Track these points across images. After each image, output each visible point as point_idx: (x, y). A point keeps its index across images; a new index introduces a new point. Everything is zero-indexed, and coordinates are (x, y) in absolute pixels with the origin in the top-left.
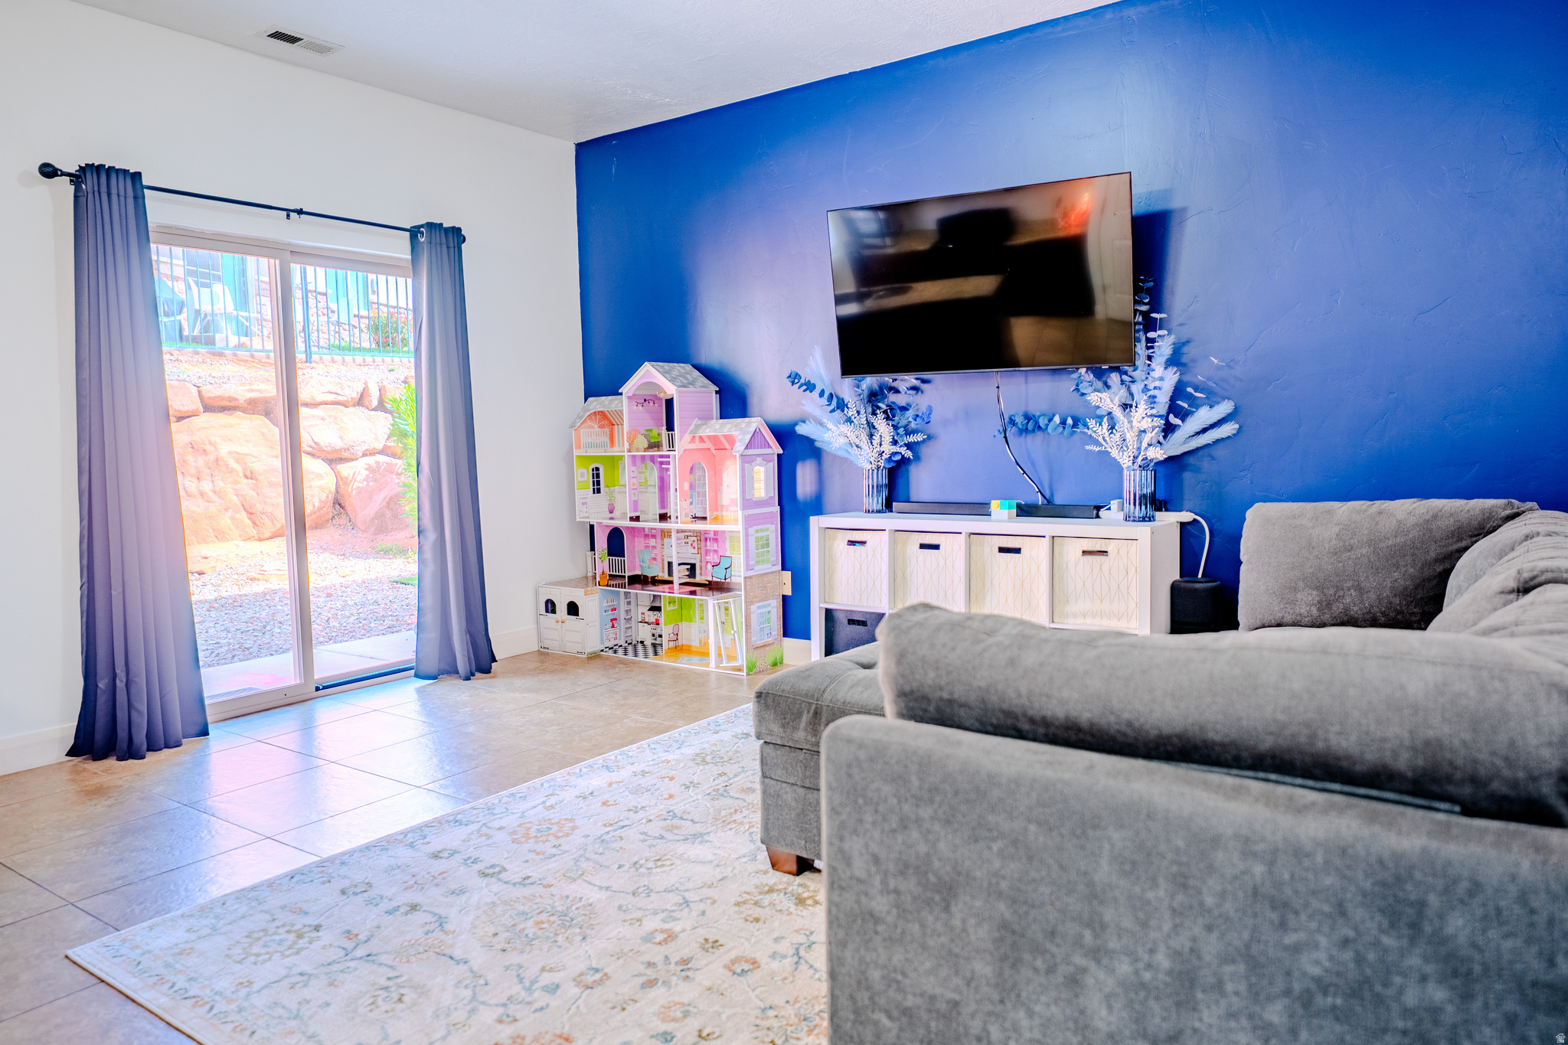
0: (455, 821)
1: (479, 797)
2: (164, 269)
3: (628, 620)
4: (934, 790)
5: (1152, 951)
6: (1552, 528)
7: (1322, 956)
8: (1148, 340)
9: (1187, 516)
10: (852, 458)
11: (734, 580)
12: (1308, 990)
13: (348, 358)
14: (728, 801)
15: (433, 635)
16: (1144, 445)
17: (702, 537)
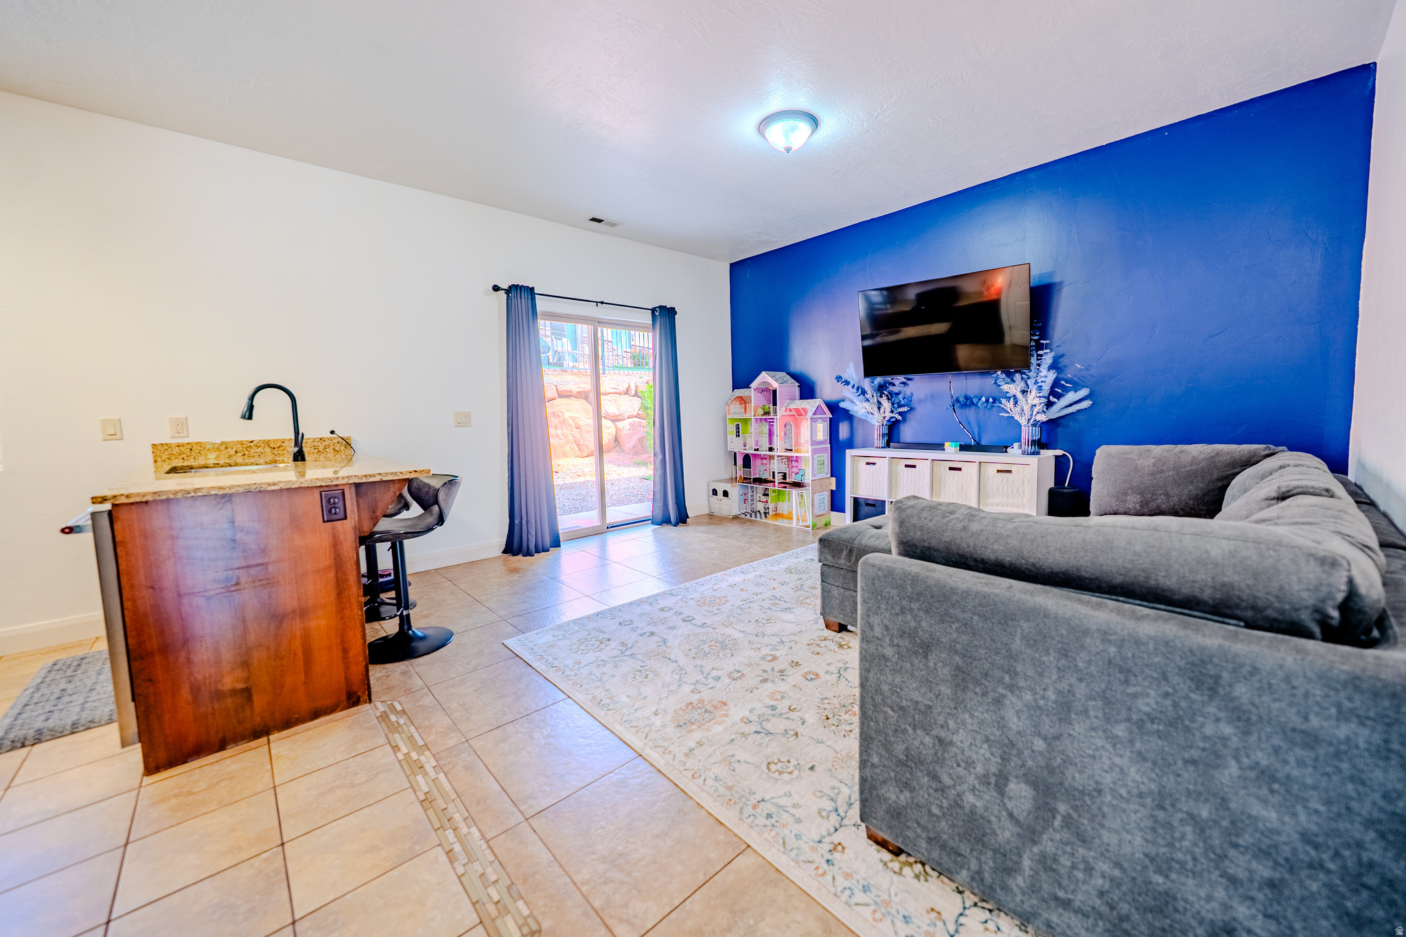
0: (671, 594)
1: (682, 583)
2: (541, 332)
3: (752, 500)
4: (920, 594)
5: (1045, 689)
6: (1299, 462)
7: (1152, 701)
8: (1038, 355)
9: (1059, 452)
10: (869, 420)
11: (806, 481)
12: (1141, 720)
13: (622, 372)
14: (803, 593)
15: (660, 504)
16: (1035, 413)
17: (789, 459)
